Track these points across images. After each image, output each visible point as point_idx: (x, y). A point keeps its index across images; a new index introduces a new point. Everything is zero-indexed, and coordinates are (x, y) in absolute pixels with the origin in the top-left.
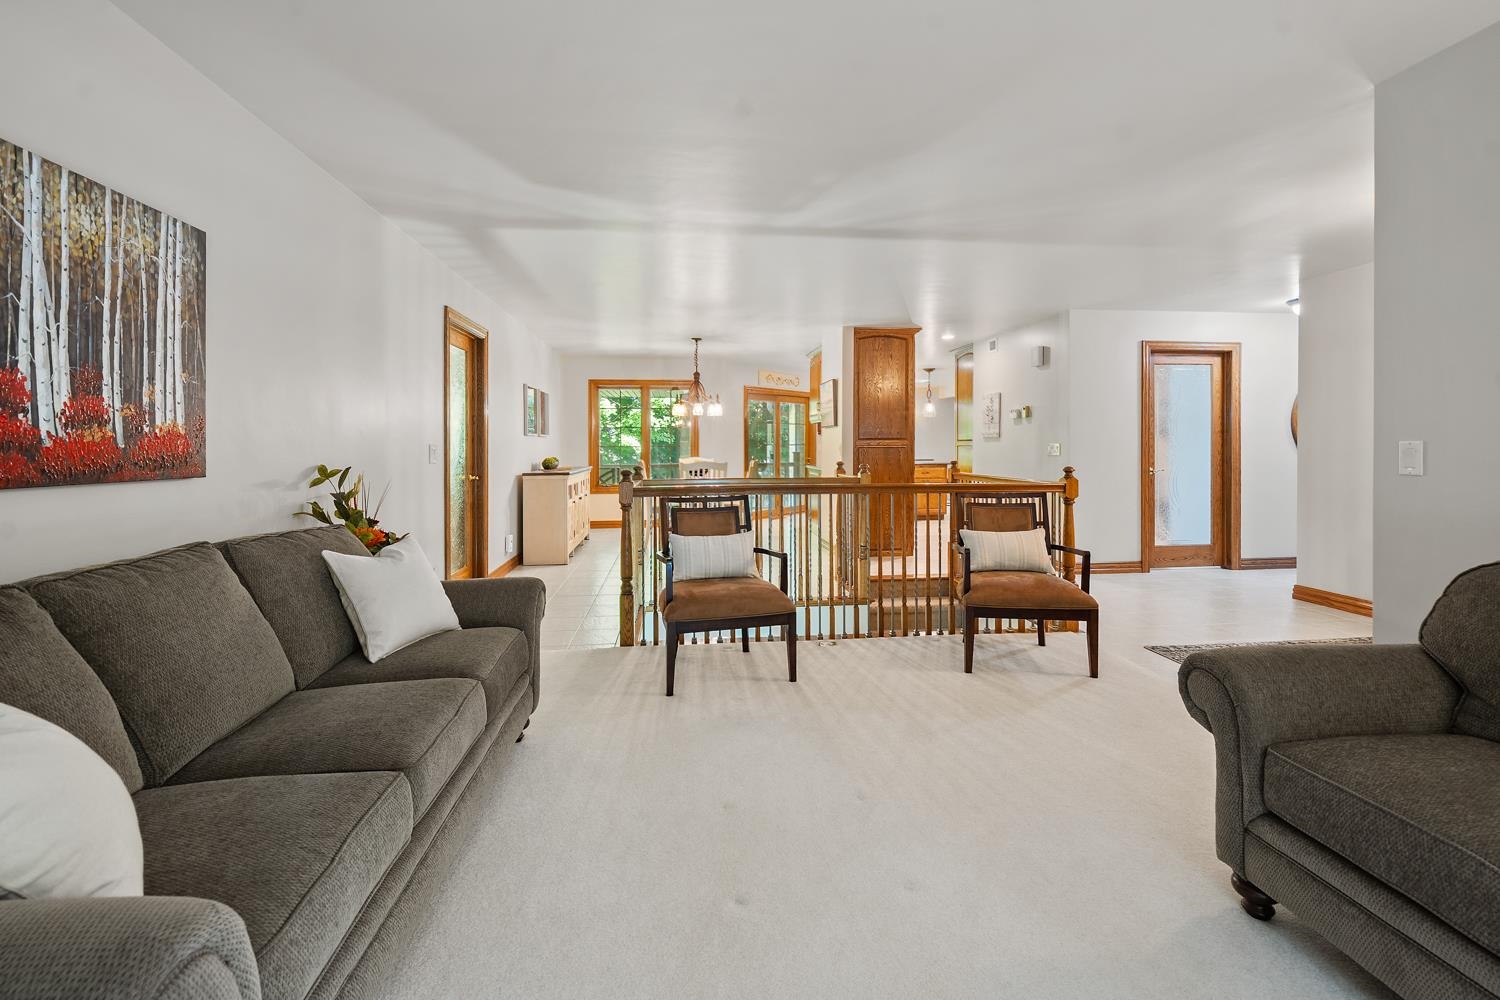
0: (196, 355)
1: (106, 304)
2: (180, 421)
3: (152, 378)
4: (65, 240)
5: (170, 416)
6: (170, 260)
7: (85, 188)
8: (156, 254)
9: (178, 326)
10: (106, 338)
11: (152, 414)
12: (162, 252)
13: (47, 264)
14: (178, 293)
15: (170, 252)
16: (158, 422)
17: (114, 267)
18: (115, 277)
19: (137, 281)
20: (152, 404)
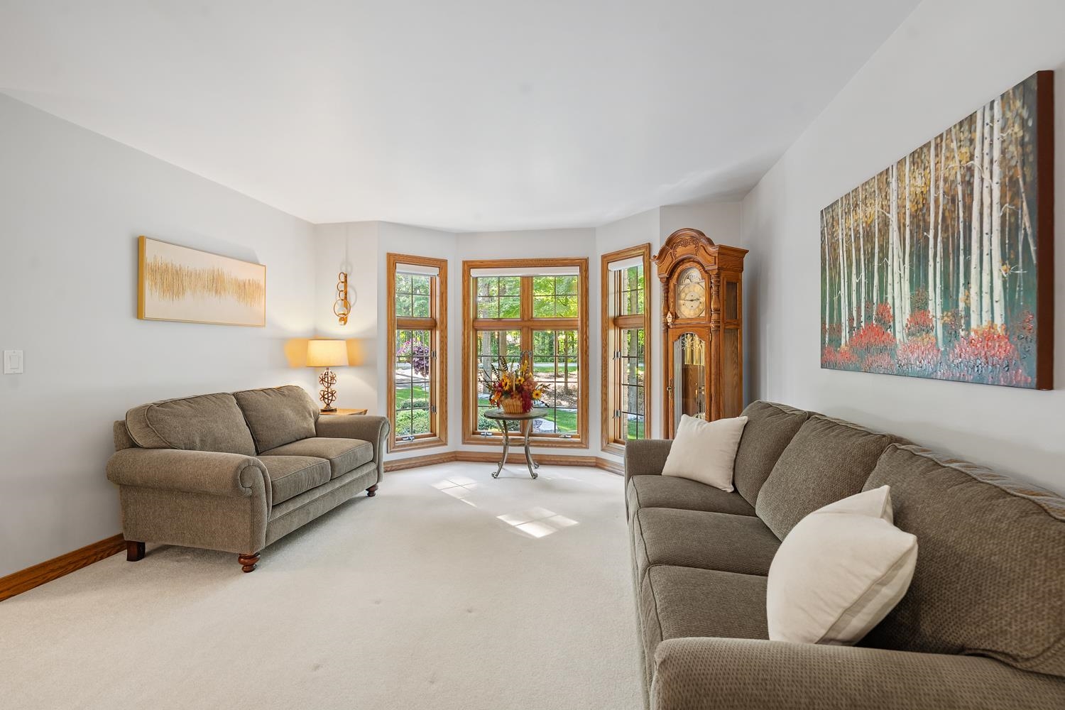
0: (1021, 238)
1: (932, 232)
2: (999, 321)
3: (967, 283)
4: (908, 204)
5: (986, 317)
6: (986, 149)
7: (917, 157)
8: (972, 157)
9: (997, 215)
10: (931, 262)
11: (968, 315)
12: (977, 153)
13: (899, 228)
14: (996, 179)
15: (987, 142)
16: (974, 324)
17: (936, 200)
18: (937, 207)
19: (953, 200)
20: (968, 309)
